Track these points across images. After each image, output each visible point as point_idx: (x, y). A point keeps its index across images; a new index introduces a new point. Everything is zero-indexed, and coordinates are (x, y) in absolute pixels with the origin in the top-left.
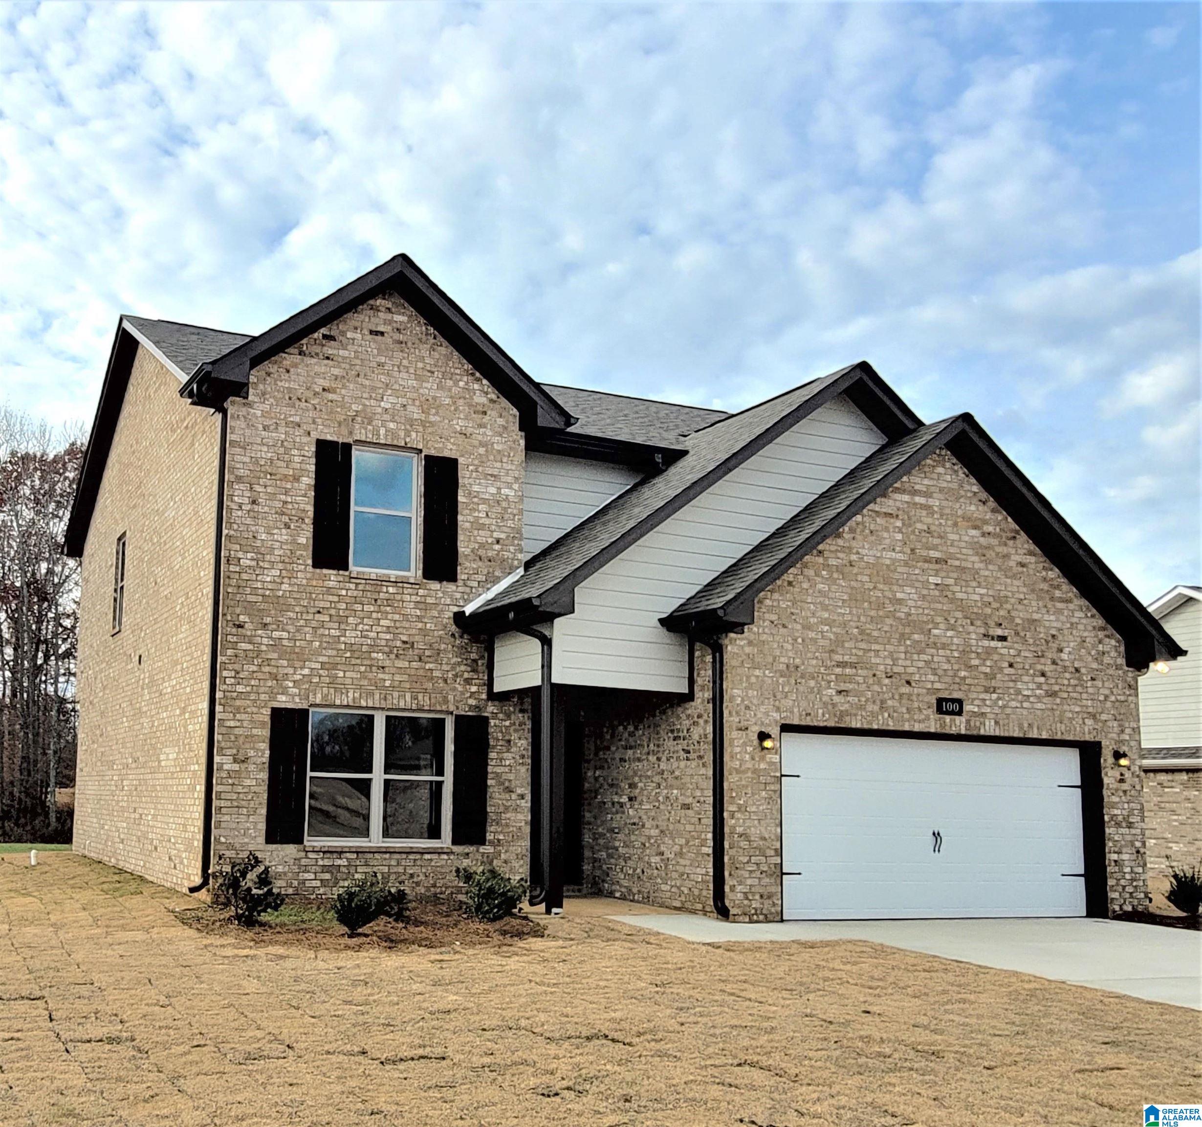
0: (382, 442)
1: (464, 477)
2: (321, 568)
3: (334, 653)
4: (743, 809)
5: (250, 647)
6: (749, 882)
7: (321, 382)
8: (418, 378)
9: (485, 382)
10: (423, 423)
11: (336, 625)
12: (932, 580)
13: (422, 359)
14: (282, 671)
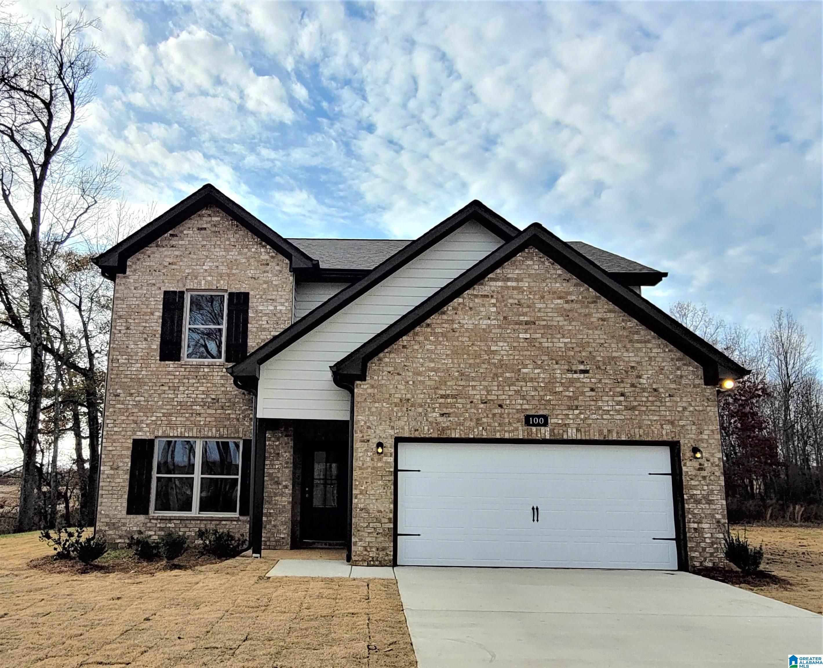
0: (203, 288)
1: (253, 302)
2: (164, 360)
3: (171, 407)
4: (364, 492)
5: (123, 406)
6: (368, 539)
7: (168, 260)
8: (226, 250)
9: (268, 247)
10: (228, 275)
11: (172, 392)
12: (521, 336)
13: (229, 239)
14: (140, 418)
